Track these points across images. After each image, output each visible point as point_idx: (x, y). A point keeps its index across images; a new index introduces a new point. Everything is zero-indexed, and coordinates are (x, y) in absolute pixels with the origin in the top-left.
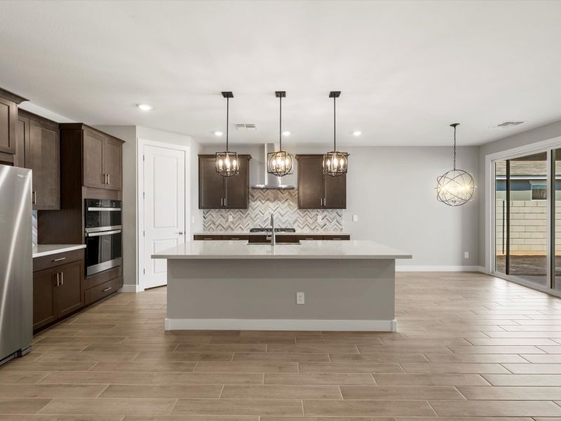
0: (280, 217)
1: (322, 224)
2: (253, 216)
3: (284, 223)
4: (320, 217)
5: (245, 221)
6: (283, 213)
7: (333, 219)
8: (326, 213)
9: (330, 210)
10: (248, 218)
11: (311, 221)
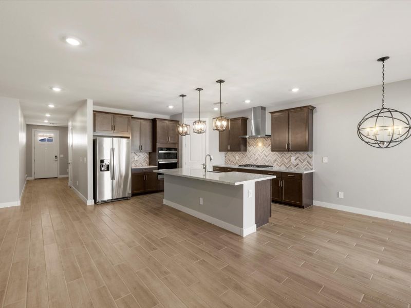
0: (265, 158)
1: (295, 164)
2: (249, 156)
3: (267, 162)
4: (293, 158)
5: (245, 159)
6: (267, 154)
7: (304, 160)
8: (298, 155)
9: (301, 153)
10: (246, 157)
11: (286, 161)
